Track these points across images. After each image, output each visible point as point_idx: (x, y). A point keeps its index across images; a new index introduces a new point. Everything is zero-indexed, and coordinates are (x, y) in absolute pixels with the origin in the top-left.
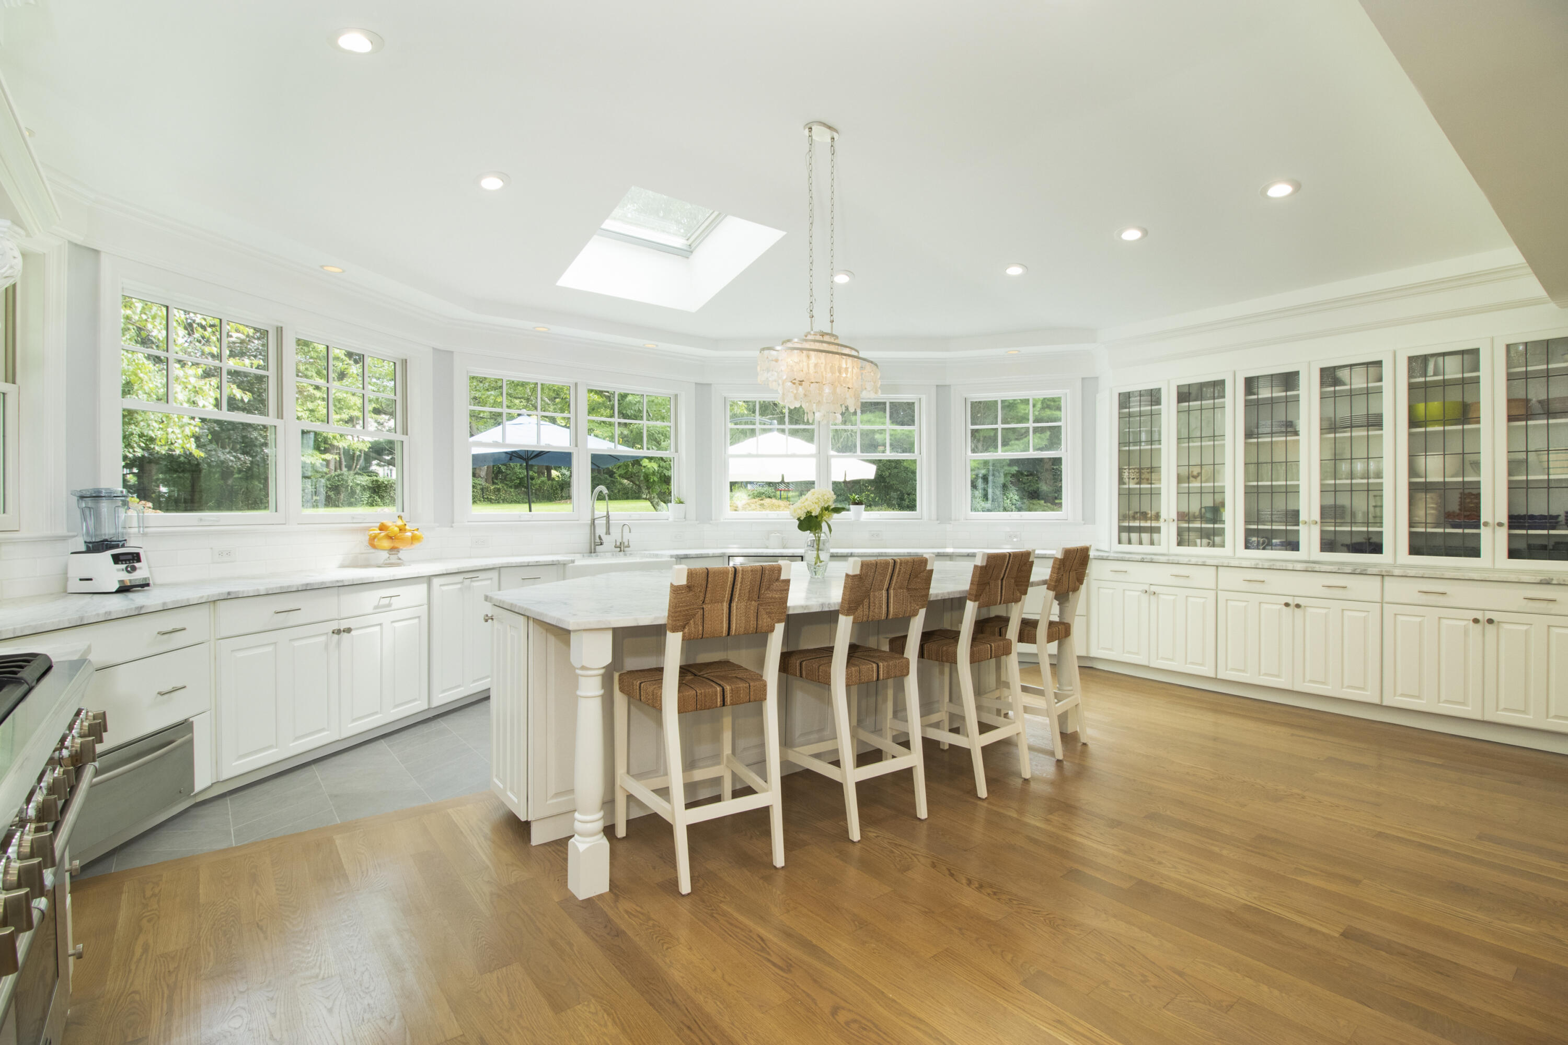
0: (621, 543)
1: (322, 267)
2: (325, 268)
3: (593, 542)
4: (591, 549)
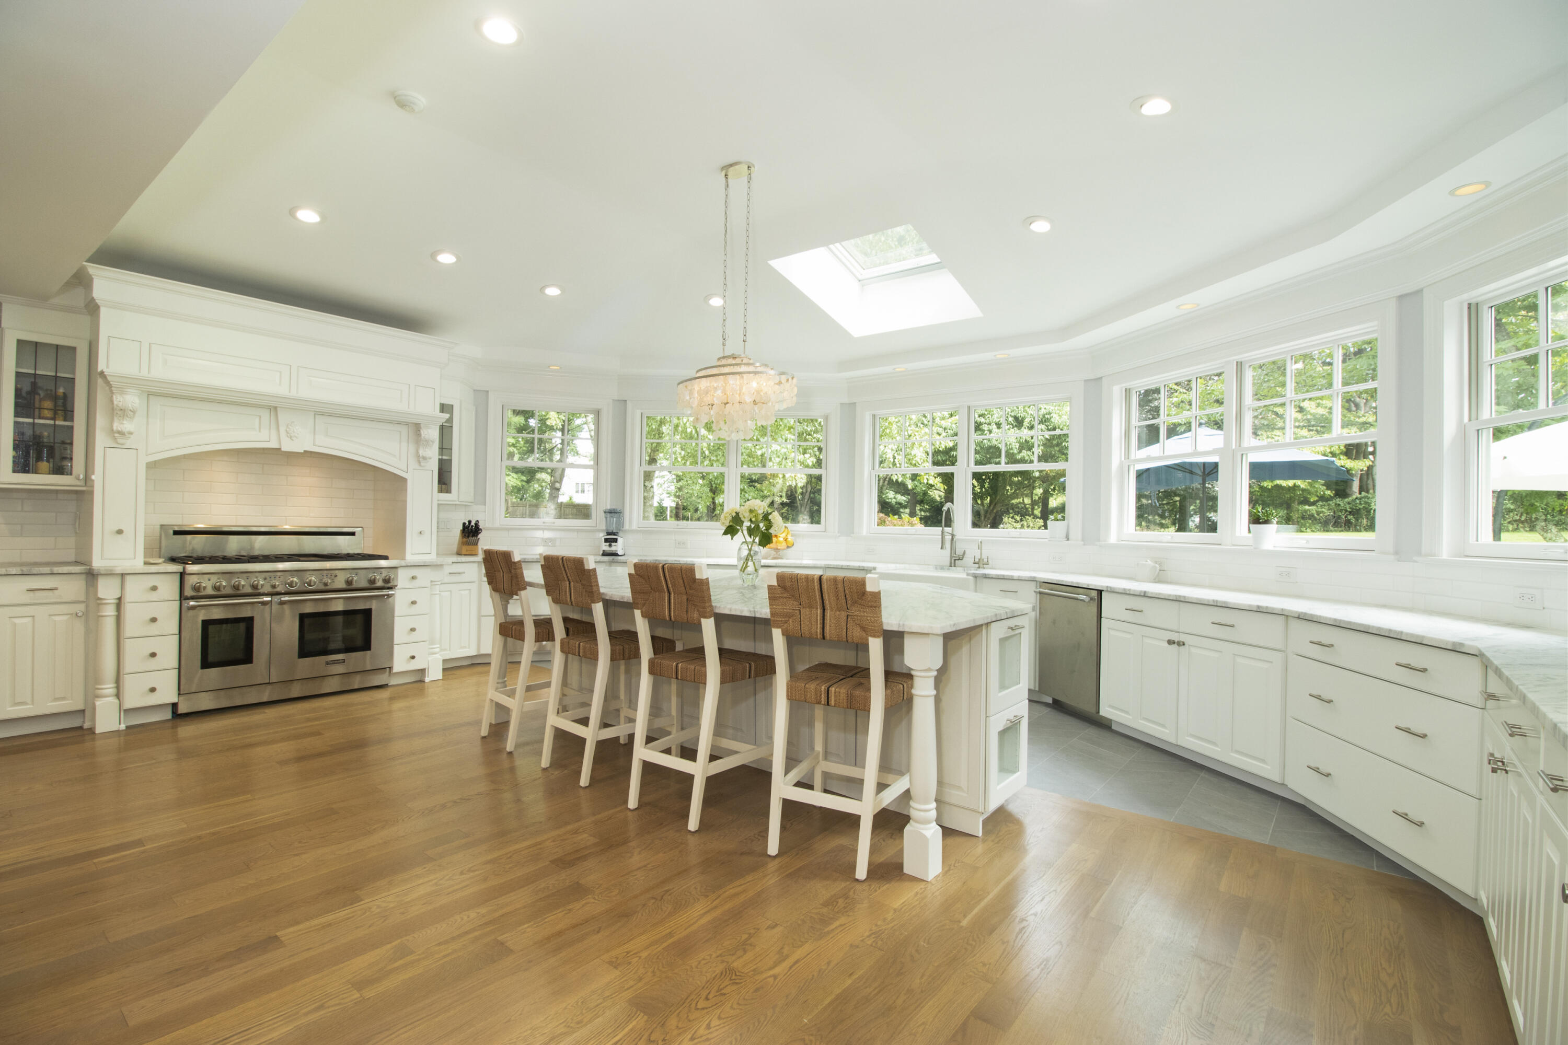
0: (979, 560)
3: (951, 557)
4: (951, 563)
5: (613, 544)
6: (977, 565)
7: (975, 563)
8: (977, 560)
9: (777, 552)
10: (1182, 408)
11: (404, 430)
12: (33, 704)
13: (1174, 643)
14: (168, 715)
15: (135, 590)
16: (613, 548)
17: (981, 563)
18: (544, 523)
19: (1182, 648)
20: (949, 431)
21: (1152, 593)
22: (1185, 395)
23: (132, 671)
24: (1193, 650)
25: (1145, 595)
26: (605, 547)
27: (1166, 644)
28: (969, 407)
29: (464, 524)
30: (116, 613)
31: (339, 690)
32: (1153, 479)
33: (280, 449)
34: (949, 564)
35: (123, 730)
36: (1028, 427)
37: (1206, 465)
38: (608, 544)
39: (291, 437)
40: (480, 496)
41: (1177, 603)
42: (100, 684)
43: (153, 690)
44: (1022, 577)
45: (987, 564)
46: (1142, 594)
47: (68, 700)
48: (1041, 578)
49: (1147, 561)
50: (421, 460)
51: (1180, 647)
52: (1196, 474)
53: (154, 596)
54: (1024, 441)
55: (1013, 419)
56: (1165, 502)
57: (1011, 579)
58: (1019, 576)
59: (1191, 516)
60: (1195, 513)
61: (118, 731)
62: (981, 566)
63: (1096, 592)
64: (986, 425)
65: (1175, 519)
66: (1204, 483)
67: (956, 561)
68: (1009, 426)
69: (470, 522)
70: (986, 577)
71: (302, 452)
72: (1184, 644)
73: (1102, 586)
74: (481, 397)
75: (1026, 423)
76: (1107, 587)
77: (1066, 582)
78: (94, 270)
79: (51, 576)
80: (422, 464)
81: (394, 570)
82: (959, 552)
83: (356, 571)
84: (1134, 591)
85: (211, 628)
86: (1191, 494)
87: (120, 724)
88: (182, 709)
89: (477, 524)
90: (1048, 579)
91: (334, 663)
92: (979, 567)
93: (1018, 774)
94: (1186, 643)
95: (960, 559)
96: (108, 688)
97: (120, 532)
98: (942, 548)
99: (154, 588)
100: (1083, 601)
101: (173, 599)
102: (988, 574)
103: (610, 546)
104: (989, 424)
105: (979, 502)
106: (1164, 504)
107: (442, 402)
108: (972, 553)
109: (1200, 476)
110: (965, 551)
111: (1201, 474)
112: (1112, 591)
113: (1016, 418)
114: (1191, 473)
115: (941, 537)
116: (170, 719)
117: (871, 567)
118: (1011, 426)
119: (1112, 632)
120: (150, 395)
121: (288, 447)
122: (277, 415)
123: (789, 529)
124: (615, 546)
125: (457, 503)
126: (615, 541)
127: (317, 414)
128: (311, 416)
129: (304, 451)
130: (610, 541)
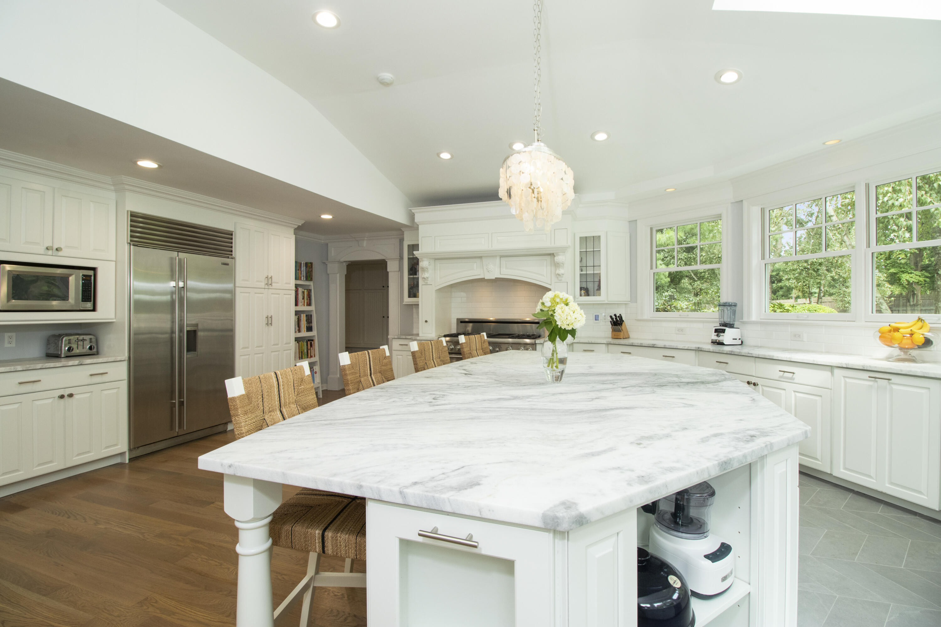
2: (826, 143)
5: (721, 334)
16: (720, 339)
18: (680, 315)
26: (714, 337)
29: (611, 317)
33: (484, 278)
38: (716, 334)
39: (488, 271)
40: (634, 296)
69: (615, 315)
71: (494, 278)
74: (633, 223)
80: (559, 279)
89: (620, 317)
97: (426, 321)
103: (719, 336)
107: (584, 235)
120: (436, 259)
121: (488, 277)
122: (482, 260)
123: (927, 322)
124: (723, 336)
125: (606, 302)
126: (723, 331)
127: (501, 257)
128: (498, 258)
129: (496, 278)
130: (719, 331)
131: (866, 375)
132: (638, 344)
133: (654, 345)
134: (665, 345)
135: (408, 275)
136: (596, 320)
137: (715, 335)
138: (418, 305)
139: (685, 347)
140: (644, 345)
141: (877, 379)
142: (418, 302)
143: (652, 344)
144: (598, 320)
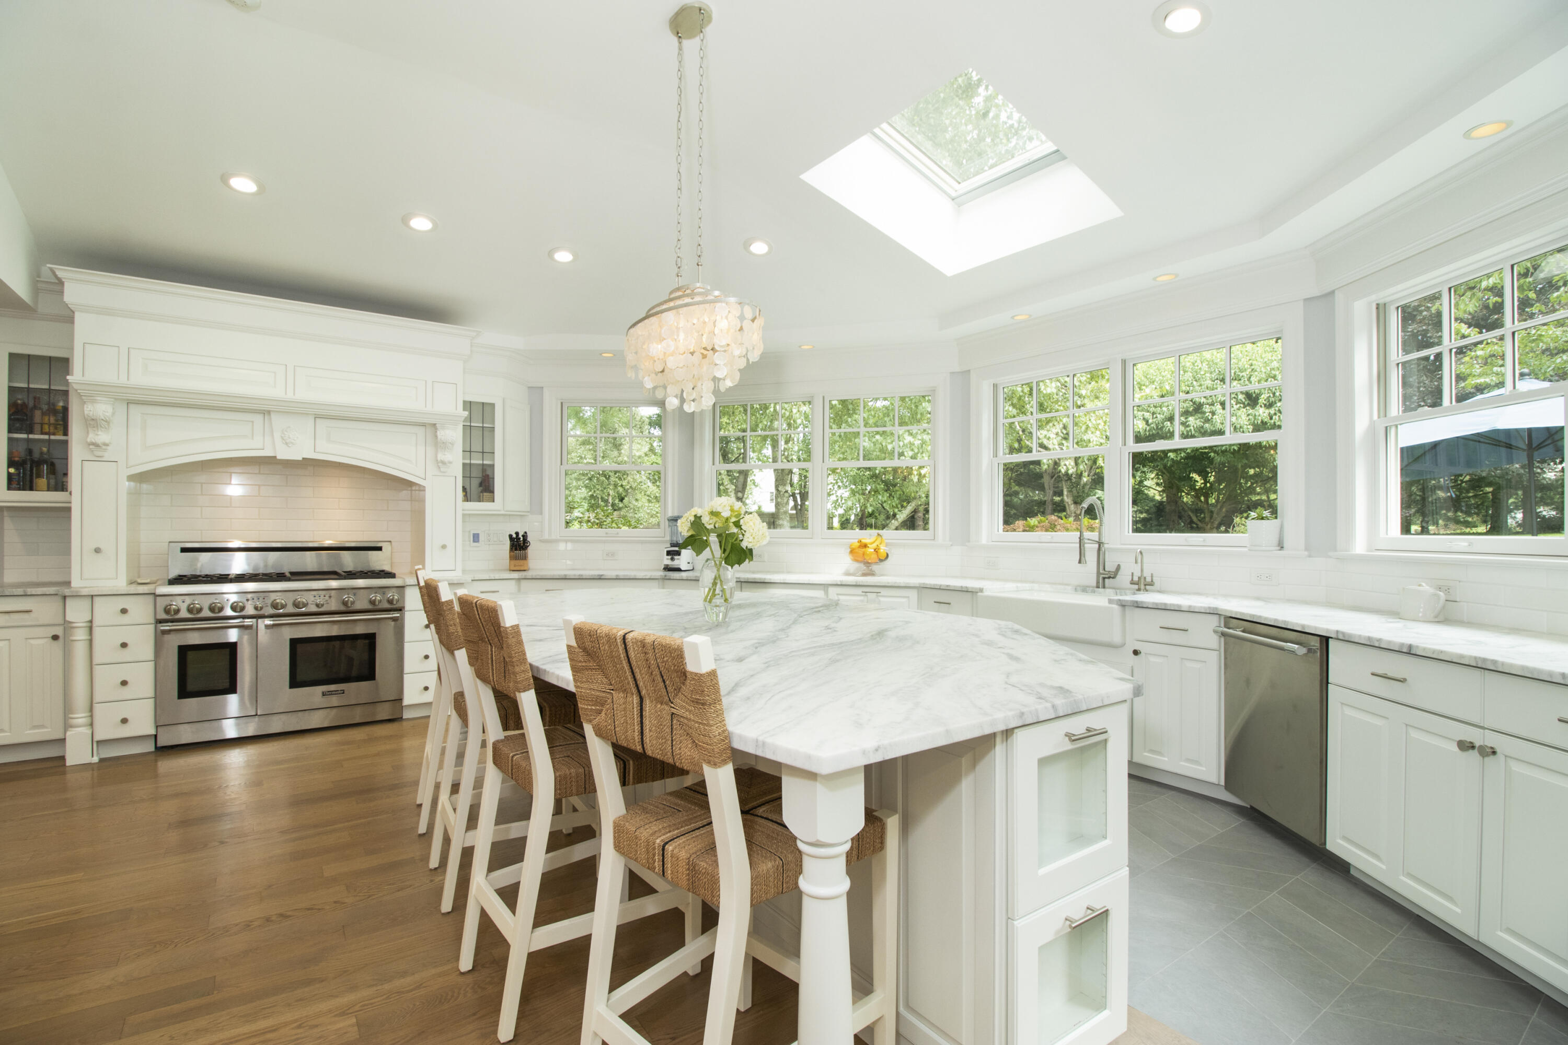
0: (1139, 578)
1: (800, 347)
3: (1098, 573)
4: (1098, 582)
5: (676, 557)
6: (1136, 587)
7: (1132, 583)
8: (1136, 579)
9: (868, 567)
10: (1491, 364)
11: (420, 431)
12: (10, 732)
13: (1473, 747)
14: (151, 748)
15: (105, 611)
16: (675, 563)
17: (1142, 584)
18: (606, 533)
19: (1490, 760)
20: (1158, 416)
21: (1424, 649)
22: (1496, 347)
23: (103, 700)
24: (1515, 767)
25: (1409, 652)
26: (667, 561)
27: (1455, 748)
28: (1124, 362)
29: (511, 536)
30: (89, 638)
31: (337, 724)
32: (1442, 459)
33: (275, 457)
34: (1095, 584)
35: (94, 764)
36: (1265, 405)
37: (1534, 436)
38: (670, 557)
39: (287, 444)
40: (536, 504)
41: (1477, 672)
42: (72, 714)
43: (124, 721)
44: (1195, 607)
45: (1151, 584)
46: (1405, 650)
47: (47, 728)
48: (1226, 610)
49: (1420, 585)
50: (440, 464)
51: (1486, 759)
52: (1518, 448)
53: (126, 619)
54: (1259, 422)
55: (1244, 396)
56: (1471, 494)
57: (1178, 610)
58: (1190, 607)
59: (1511, 511)
60: (1517, 508)
61: (90, 764)
62: (1142, 587)
63: (1318, 638)
64: (1207, 406)
65: (1486, 516)
66: (1530, 465)
67: (1106, 580)
68: (1238, 405)
69: (517, 534)
70: (1138, 605)
71: (301, 459)
72: (1494, 753)
73: (1327, 630)
74: (536, 392)
75: (1262, 400)
76: (1337, 632)
77: (1266, 618)
78: (63, 272)
79: (24, 597)
80: (442, 469)
81: (401, 588)
82: (1110, 567)
83: (354, 591)
84: (1389, 642)
85: (191, 655)
86: (1509, 481)
87: (93, 756)
88: (162, 742)
89: (525, 536)
90: (1236, 613)
91: (332, 694)
92: (1139, 590)
93: (1105, 1013)
94: (1498, 750)
95: (1113, 575)
96: (80, 717)
97: (98, 550)
98: (1080, 562)
99: (124, 611)
100: (1293, 652)
101: (148, 622)
102: (1142, 602)
103: (672, 559)
104: (1213, 404)
105: (1202, 498)
106: (1469, 497)
107: (468, 399)
108: (1129, 569)
109: (1524, 450)
110: (1119, 566)
111: (1525, 447)
112: (1347, 640)
113: (1248, 395)
114: (1509, 446)
115: (1078, 545)
116: (152, 752)
117: (976, 589)
118: (1242, 405)
119: (1349, 712)
120: (129, 403)
121: (283, 454)
122: (270, 419)
123: (884, 537)
124: (678, 559)
125: (503, 512)
126: (678, 553)
127: (317, 417)
128: (311, 421)
129: (303, 458)
130: (672, 554)
131: (859, 591)
132: (575, 575)
133: (602, 575)
134: (617, 576)
135: (10, 431)
136: (474, 541)
137: (668, 559)
138: (69, 509)
139: (646, 575)
140: (584, 577)
141: (868, 594)
142: (70, 503)
143: (599, 575)
144: (478, 541)
